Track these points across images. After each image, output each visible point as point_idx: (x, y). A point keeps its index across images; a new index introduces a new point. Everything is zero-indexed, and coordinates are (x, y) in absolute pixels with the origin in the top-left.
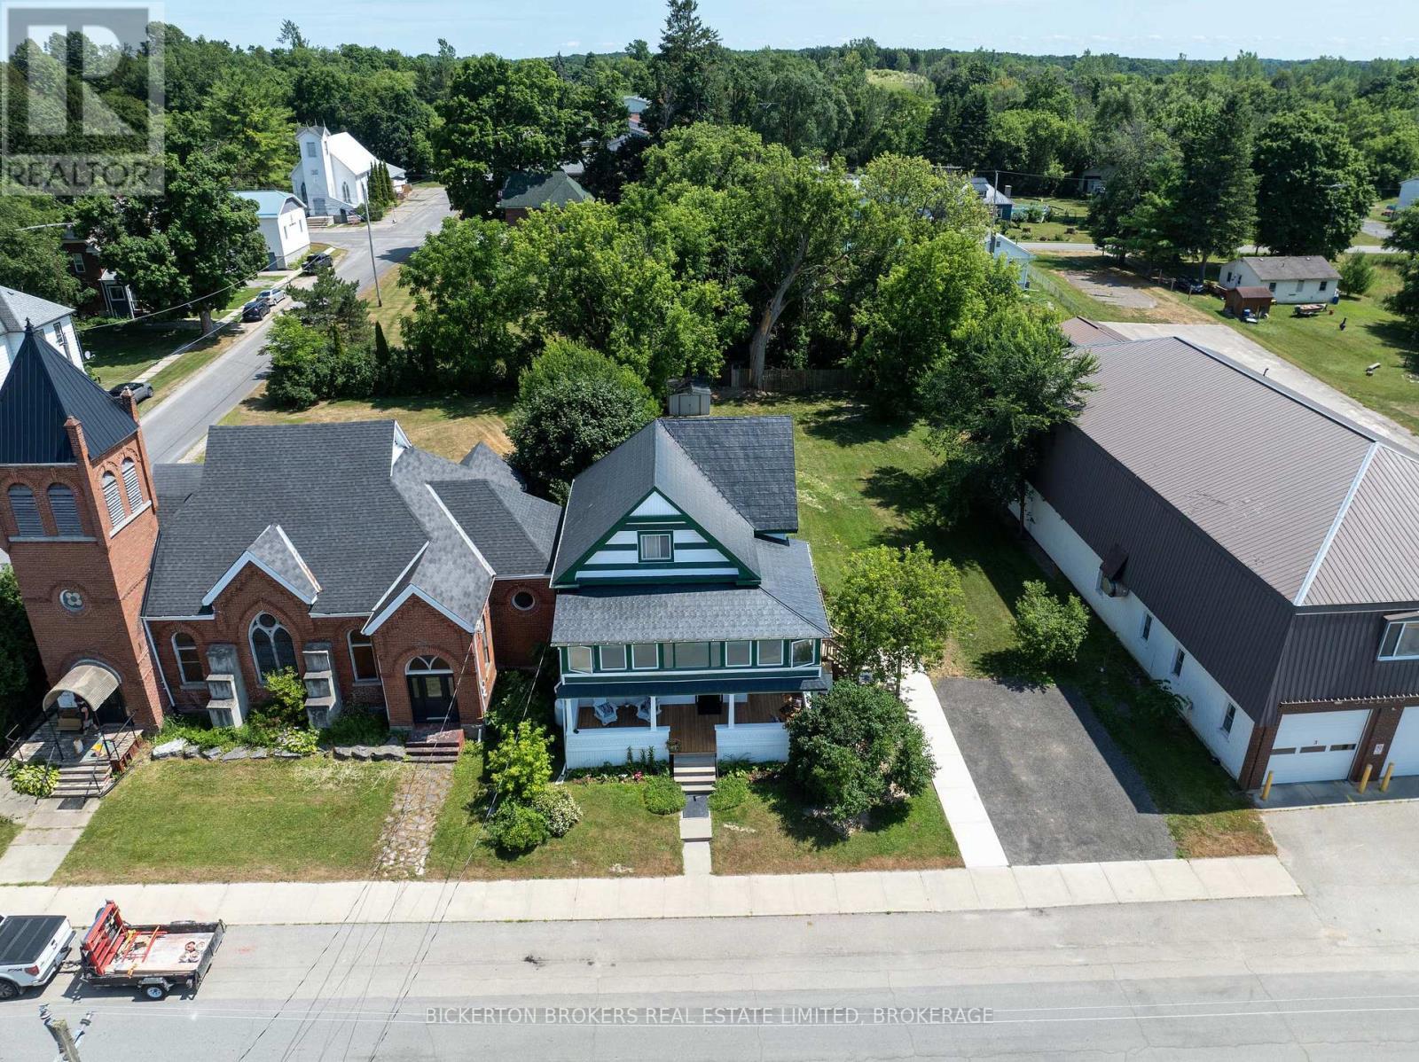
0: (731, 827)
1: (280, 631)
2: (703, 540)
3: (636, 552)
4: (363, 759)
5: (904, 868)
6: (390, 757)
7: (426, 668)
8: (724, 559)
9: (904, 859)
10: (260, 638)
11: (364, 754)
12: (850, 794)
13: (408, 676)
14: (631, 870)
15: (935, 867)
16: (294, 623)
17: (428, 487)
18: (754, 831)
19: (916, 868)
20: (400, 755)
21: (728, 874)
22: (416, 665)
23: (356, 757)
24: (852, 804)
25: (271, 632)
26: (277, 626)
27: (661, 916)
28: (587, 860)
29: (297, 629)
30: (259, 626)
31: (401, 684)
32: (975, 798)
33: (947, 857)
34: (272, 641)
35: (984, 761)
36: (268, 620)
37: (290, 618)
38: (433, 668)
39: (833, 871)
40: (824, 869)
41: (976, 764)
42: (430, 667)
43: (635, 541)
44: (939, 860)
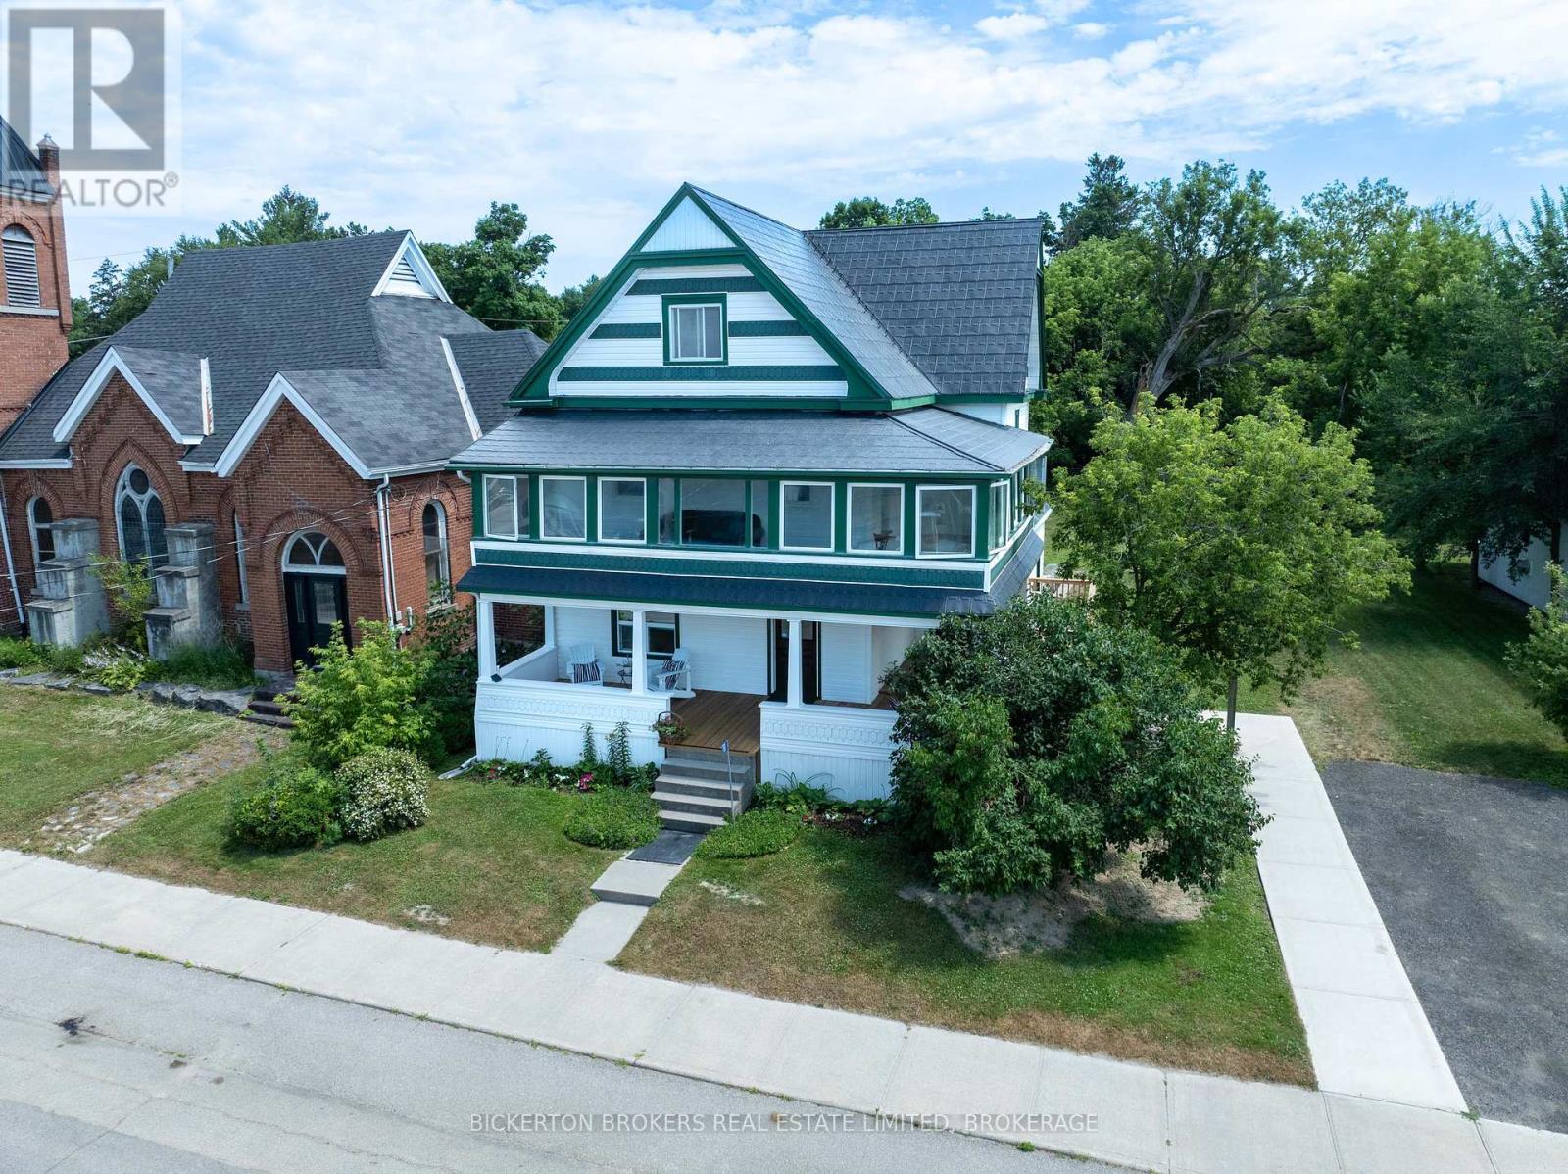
0: (713, 888)
1: (153, 500)
2: (786, 316)
3: (659, 343)
4: (184, 704)
5: (1120, 1054)
6: (222, 707)
7: (312, 562)
8: (826, 360)
9: (1130, 1035)
10: (130, 513)
11: (187, 697)
12: (992, 826)
13: (287, 575)
14: (443, 921)
15: (1219, 1069)
16: (167, 484)
17: (444, 342)
18: (758, 902)
19: (1156, 1060)
20: (237, 706)
21: (646, 972)
22: (300, 554)
23: (177, 701)
24: (989, 849)
25: (142, 501)
26: (151, 492)
27: (419, 1013)
28: (378, 888)
29: (171, 492)
30: (129, 491)
31: (271, 585)
32: (1381, 949)
33: (1262, 1054)
34: (144, 519)
35: (1422, 890)
36: (140, 481)
37: (162, 475)
38: (322, 563)
39: (911, 1018)
40: (891, 1011)
41: (1397, 890)
42: (318, 558)
43: (657, 318)
44: (1233, 1055)
